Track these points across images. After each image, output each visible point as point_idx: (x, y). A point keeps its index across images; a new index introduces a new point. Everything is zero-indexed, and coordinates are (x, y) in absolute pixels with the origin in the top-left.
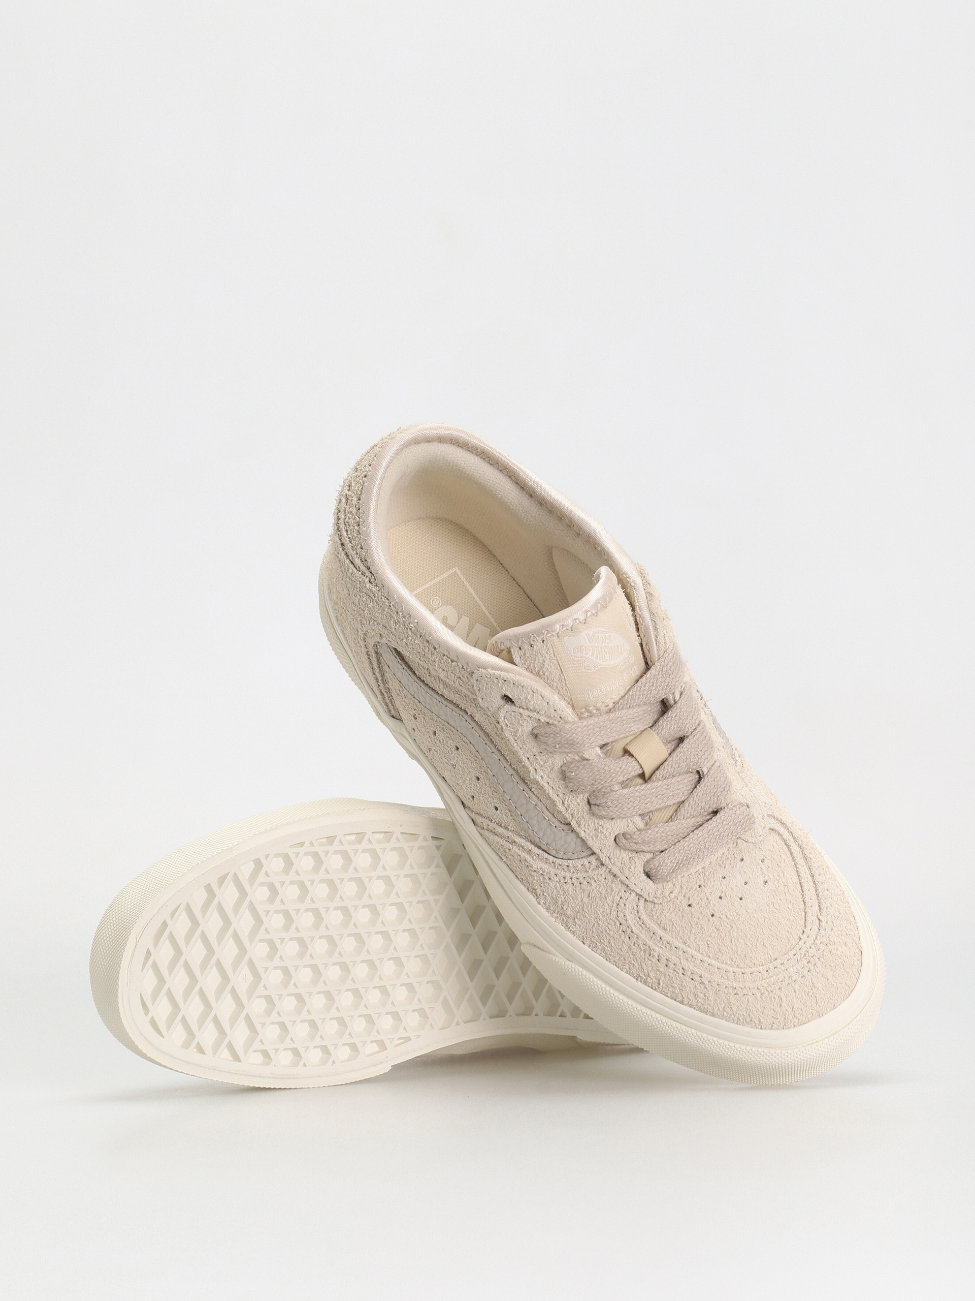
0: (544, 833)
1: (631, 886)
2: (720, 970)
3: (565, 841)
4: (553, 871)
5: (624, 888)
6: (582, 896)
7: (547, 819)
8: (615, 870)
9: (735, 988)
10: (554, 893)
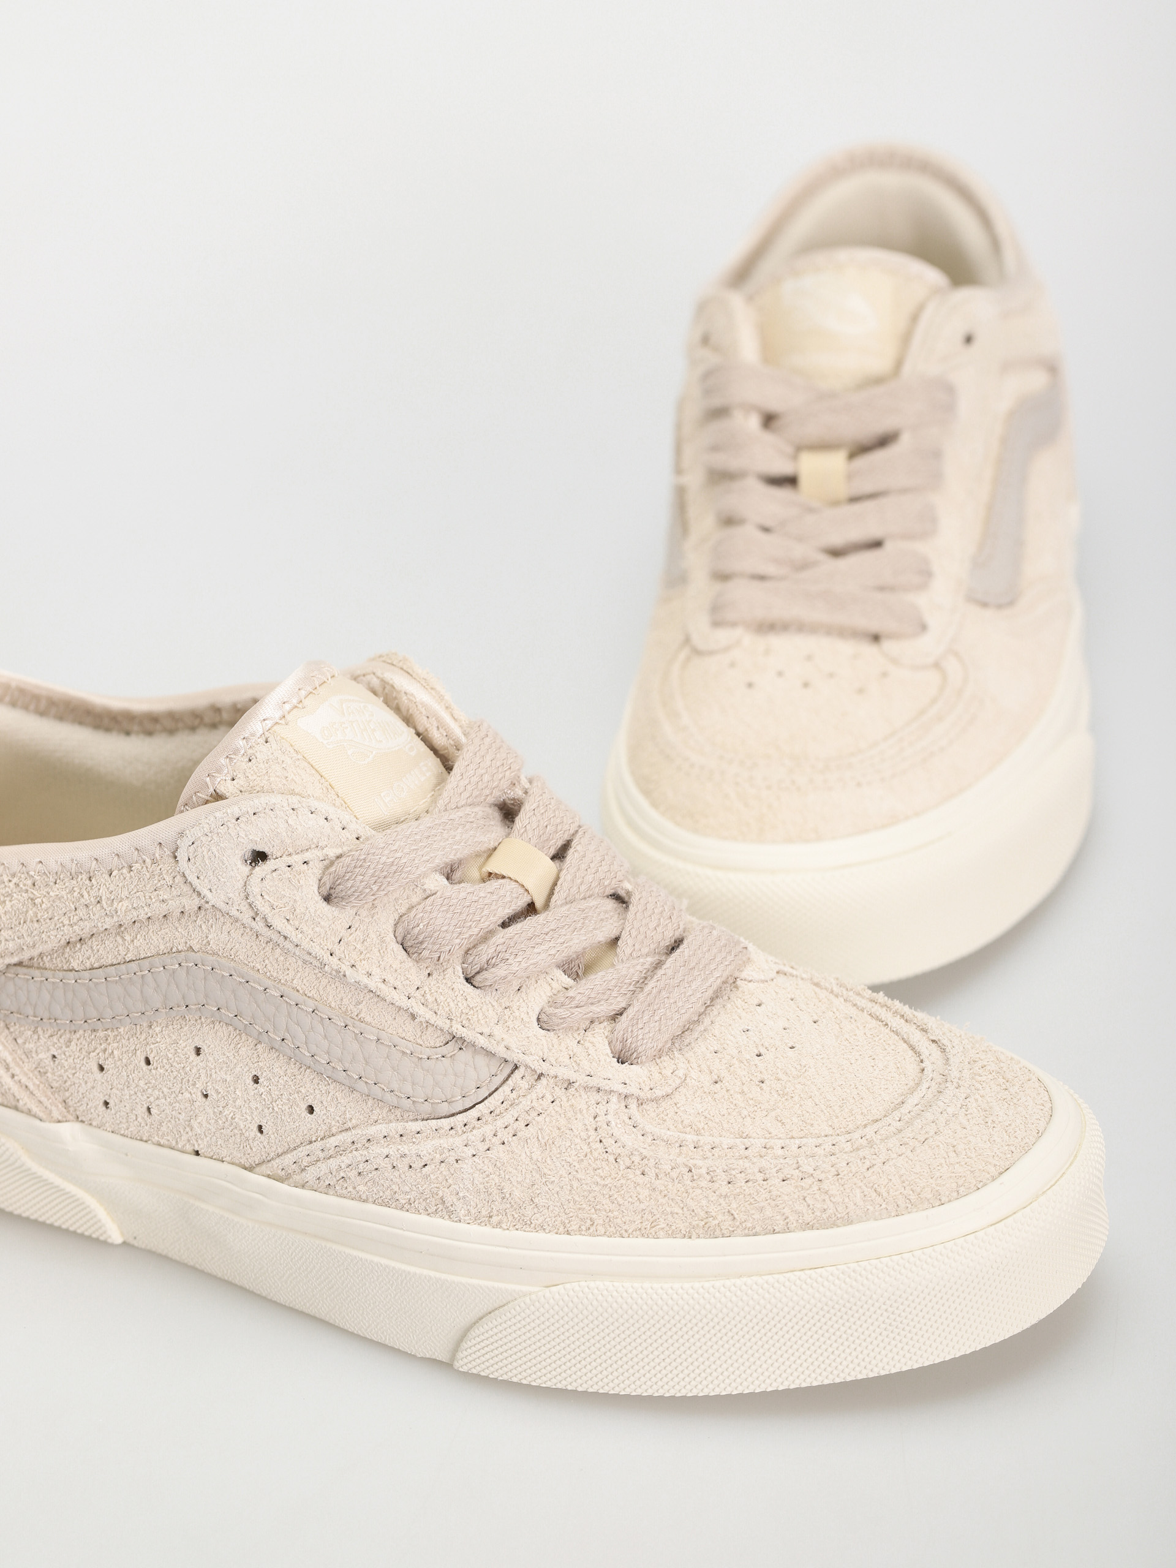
0: (413, 1084)
1: (603, 1084)
2: (822, 1148)
3: (456, 1075)
4: (458, 1141)
5: (595, 1097)
6: (528, 1154)
7: (409, 1052)
8: (566, 1073)
9: (865, 1158)
10: (476, 1182)
